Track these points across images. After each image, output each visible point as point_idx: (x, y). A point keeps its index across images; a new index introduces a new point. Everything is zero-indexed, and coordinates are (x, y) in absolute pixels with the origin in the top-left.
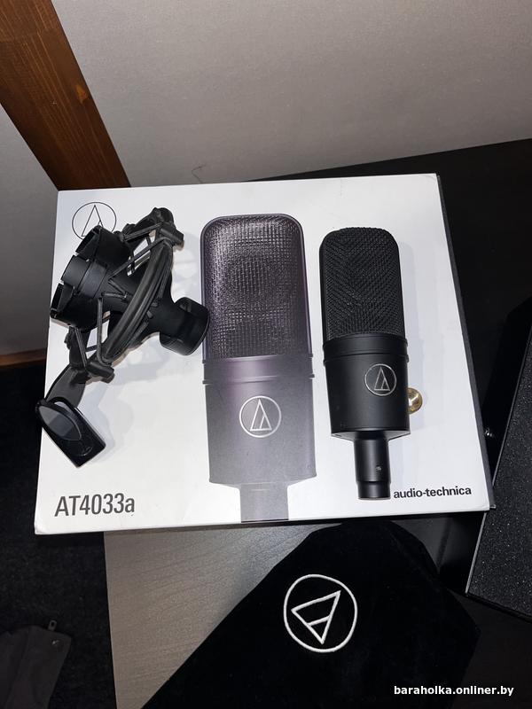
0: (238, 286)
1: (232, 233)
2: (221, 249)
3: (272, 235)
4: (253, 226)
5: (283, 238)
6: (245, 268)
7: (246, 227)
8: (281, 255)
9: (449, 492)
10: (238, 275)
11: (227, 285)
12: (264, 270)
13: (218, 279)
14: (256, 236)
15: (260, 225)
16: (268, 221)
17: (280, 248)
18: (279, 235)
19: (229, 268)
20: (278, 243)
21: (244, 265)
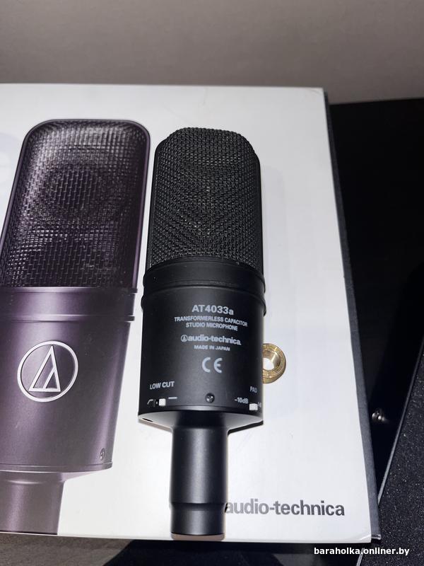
0: (57, 198)
1: (63, 137)
2: (46, 154)
3: (112, 142)
4: (91, 131)
5: (125, 146)
6: (70, 177)
7: (82, 132)
8: (118, 165)
9: (311, 511)
10: (59, 185)
11: (43, 195)
12: (94, 181)
13: (34, 187)
14: (92, 141)
15: (99, 131)
16: (110, 127)
17: (119, 157)
18: (121, 142)
19: (50, 176)
20: (117, 151)
21: (70, 174)
